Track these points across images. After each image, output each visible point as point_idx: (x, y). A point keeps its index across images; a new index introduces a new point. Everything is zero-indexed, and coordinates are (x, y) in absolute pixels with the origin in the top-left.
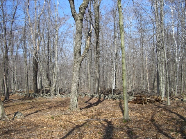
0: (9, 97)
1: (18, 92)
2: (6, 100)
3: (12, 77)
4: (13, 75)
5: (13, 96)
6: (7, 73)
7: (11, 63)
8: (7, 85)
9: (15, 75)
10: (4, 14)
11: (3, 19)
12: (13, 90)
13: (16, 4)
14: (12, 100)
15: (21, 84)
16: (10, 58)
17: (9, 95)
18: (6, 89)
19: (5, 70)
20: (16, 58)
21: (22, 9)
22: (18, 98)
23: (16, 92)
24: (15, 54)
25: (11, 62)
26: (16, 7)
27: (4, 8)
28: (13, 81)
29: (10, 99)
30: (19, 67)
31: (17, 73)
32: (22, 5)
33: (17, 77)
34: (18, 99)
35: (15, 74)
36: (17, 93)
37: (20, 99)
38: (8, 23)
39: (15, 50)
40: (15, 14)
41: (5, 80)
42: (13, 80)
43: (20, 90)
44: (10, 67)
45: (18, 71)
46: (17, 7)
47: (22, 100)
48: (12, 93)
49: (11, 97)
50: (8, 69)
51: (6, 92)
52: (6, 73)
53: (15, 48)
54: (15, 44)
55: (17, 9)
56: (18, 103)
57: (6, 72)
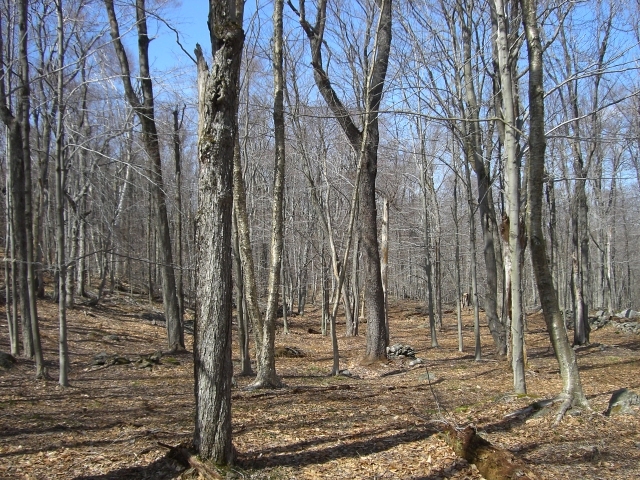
0: (587, 337)
1: (619, 320)
2: (577, 347)
3: (597, 268)
4: (599, 259)
5: (600, 332)
6: (585, 252)
7: (594, 218)
8: (582, 294)
9: (608, 262)
10: (567, 56)
11: (565, 71)
12: (599, 313)
13: (607, 13)
14: (598, 345)
15: (627, 292)
16: (591, 202)
17: (589, 330)
18: (579, 307)
19: (575, 242)
20: (610, 202)
21: (627, 28)
22: (619, 341)
23: (611, 318)
24: (606, 186)
25: (595, 216)
26: (606, 25)
27: (568, 36)
28: (600, 282)
29: (592, 341)
30: (620, 231)
31: (614, 251)
32: (626, 13)
33: (613, 266)
34: (620, 345)
35: (609, 258)
36: (615, 324)
37: (628, 346)
38: (582, 82)
39: (607, 174)
40: (605, 48)
41: (575, 276)
42: (600, 277)
43: (624, 312)
44: (592, 230)
45: (617, 247)
46: (610, 24)
47: (634, 349)
48: (596, 322)
49: (595, 335)
50: (586, 241)
51: (579, 317)
52: (580, 251)
53: (607, 165)
54: (607, 152)
55: (612, 31)
56: (621, 359)
57: (580, 249)
